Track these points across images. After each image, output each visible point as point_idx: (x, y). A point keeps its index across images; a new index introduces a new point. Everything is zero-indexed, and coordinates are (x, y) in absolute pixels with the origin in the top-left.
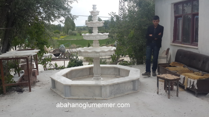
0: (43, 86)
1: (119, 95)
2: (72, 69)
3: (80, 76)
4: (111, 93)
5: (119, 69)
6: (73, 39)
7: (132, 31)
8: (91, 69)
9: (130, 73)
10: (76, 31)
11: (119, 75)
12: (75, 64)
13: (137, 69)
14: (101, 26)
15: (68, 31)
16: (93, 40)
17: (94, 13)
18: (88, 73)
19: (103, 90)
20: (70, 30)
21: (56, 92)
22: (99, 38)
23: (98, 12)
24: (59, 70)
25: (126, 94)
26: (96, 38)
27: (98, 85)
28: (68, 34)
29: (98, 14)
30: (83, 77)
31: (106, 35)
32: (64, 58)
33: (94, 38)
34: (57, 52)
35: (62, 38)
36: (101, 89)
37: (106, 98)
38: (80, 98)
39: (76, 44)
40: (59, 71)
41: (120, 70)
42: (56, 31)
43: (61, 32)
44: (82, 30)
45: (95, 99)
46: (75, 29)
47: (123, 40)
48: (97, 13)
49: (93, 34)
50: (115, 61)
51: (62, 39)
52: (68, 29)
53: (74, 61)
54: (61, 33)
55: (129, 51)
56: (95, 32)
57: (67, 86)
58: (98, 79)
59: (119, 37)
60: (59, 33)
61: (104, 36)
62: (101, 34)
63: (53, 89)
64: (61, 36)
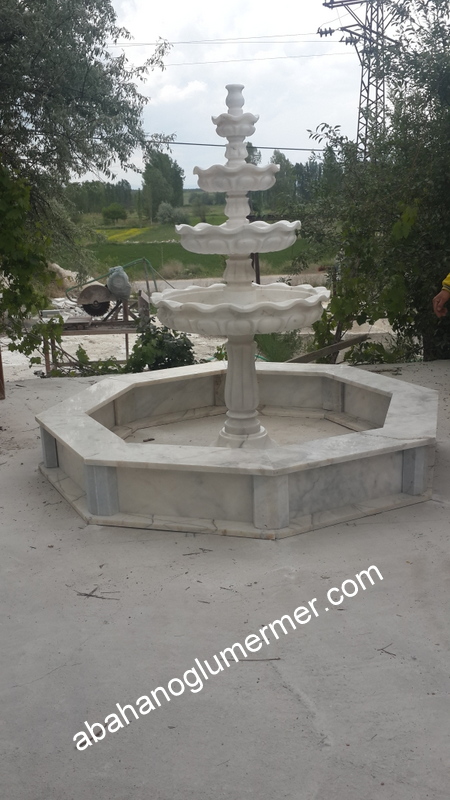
0: (11, 452)
1: (335, 518)
2: (138, 381)
3: (170, 413)
4: (297, 507)
5: (343, 386)
6: (173, 241)
7: (408, 208)
8: (218, 379)
9: (391, 410)
10: (187, 206)
11: (343, 411)
12: (159, 353)
13: (426, 390)
14: (264, 187)
15: (155, 209)
16: (224, 257)
17: (230, 127)
18: (209, 399)
19: (260, 493)
20: (164, 204)
21: (57, 485)
22: (250, 245)
23: (252, 120)
24: (91, 378)
25: (367, 510)
26: (236, 245)
27: (237, 469)
28: (155, 220)
29: (251, 132)
30: (186, 416)
31: (288, 233)
32: (125, 322)
33: (228, 246)
34: (99, 298)
35: (134, 235)
36: (253, 491)
37: (272, 532)
38: (158, 523)
39: (185, 263)
40: (92, 383)
41: (347, 389)
42: (113, 206)
43: (131, 212)
44: (210, 203)
45: (225, 534)
46: (186, 202)
47: (368, 252)
48: (246, 127)
49: (227, 226)
50: (329, 344)
51: (134, 239)
52: (157, 202)
53: (154, 342)
54: (129, 215)
55: (391, 301)
56: (237, 218)
57: (100, 467)
58: (243, 434)
59: (351, 235)
60: (124, 217)
61: (276, 238)
62: (263, 226)
63: (46, 471)
64: (129, 228)
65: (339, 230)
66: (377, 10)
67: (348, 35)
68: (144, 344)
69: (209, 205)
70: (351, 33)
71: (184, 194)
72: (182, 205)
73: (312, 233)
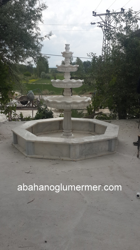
0: (4, 140)
1: (91, 157)
2: (39, 122)
3: (47, 131)
4: (81, 154)
6: (46, 83)
7: (114, 77)
8: (61, 122)
12: (44, 115)
15: (40, 74)
16: (64, 89)
18: (58, 127)
19: (72, 149)
20: (43, 72)
21: (17, 148)
23: (72, 53)
24: (24, 122)
25: (99, 155)
26: (67, 85)
27: (66, 143)
28: (40, 77)
30: (51, 132)
31: (80, 83)
32: (33, 107)
33: (65, 86)
34: (25, 100)
35: (33, 81)
36: (70, 148)
37: (75, 159)
38: (45, 157)
39: (49, 90)
41: (96, 125)
42: (27, 72)
43: (33, 74)
45: (63, 160)
46: (50, 72)
47: (103, 89)
48: (70, 55)
50: (92, 114)
51: (33, 83)
52: (41, 71)
53: (42, 112)
54: (32, 75)
55: (109, 103)
56: (67, 79)
57: (30, 142)
58: (68, 136)
59: (98, 84)
60: (30, 76)
61: (77, 84)
62: (74, 81)
63: (14, 145)
64: (32, 79)
65: (95, 82)
66: (108, 17)
67: (100, 25)
68: (39, 113)
69: (57, 73)
70: (101, 24)
71: (49, 69)
72: (48, 73)
73: (87, 83)
